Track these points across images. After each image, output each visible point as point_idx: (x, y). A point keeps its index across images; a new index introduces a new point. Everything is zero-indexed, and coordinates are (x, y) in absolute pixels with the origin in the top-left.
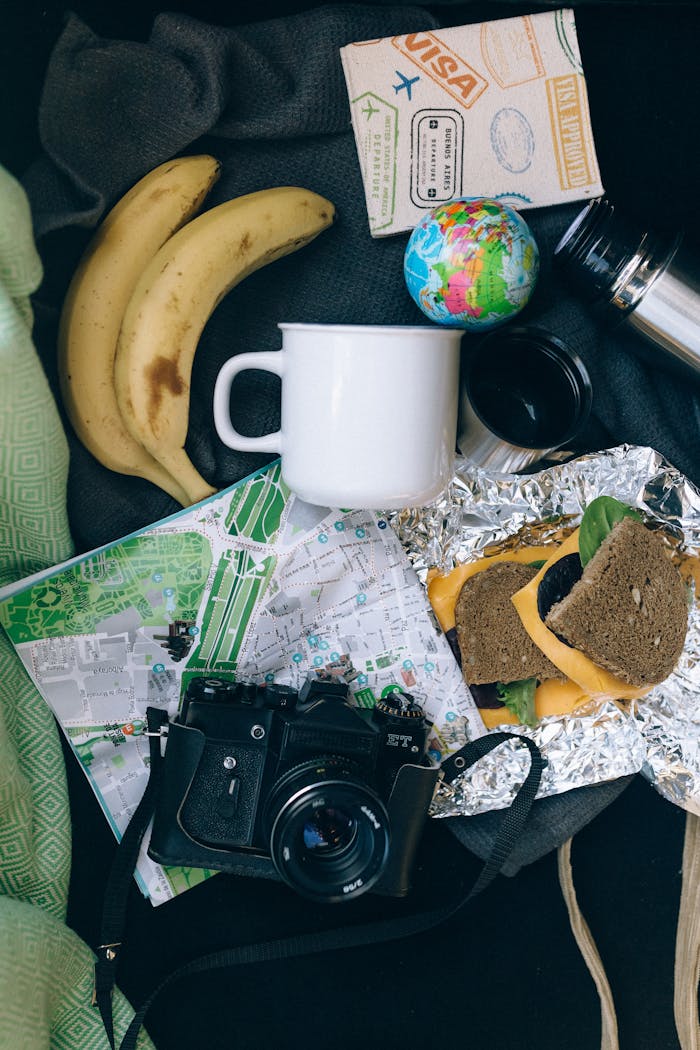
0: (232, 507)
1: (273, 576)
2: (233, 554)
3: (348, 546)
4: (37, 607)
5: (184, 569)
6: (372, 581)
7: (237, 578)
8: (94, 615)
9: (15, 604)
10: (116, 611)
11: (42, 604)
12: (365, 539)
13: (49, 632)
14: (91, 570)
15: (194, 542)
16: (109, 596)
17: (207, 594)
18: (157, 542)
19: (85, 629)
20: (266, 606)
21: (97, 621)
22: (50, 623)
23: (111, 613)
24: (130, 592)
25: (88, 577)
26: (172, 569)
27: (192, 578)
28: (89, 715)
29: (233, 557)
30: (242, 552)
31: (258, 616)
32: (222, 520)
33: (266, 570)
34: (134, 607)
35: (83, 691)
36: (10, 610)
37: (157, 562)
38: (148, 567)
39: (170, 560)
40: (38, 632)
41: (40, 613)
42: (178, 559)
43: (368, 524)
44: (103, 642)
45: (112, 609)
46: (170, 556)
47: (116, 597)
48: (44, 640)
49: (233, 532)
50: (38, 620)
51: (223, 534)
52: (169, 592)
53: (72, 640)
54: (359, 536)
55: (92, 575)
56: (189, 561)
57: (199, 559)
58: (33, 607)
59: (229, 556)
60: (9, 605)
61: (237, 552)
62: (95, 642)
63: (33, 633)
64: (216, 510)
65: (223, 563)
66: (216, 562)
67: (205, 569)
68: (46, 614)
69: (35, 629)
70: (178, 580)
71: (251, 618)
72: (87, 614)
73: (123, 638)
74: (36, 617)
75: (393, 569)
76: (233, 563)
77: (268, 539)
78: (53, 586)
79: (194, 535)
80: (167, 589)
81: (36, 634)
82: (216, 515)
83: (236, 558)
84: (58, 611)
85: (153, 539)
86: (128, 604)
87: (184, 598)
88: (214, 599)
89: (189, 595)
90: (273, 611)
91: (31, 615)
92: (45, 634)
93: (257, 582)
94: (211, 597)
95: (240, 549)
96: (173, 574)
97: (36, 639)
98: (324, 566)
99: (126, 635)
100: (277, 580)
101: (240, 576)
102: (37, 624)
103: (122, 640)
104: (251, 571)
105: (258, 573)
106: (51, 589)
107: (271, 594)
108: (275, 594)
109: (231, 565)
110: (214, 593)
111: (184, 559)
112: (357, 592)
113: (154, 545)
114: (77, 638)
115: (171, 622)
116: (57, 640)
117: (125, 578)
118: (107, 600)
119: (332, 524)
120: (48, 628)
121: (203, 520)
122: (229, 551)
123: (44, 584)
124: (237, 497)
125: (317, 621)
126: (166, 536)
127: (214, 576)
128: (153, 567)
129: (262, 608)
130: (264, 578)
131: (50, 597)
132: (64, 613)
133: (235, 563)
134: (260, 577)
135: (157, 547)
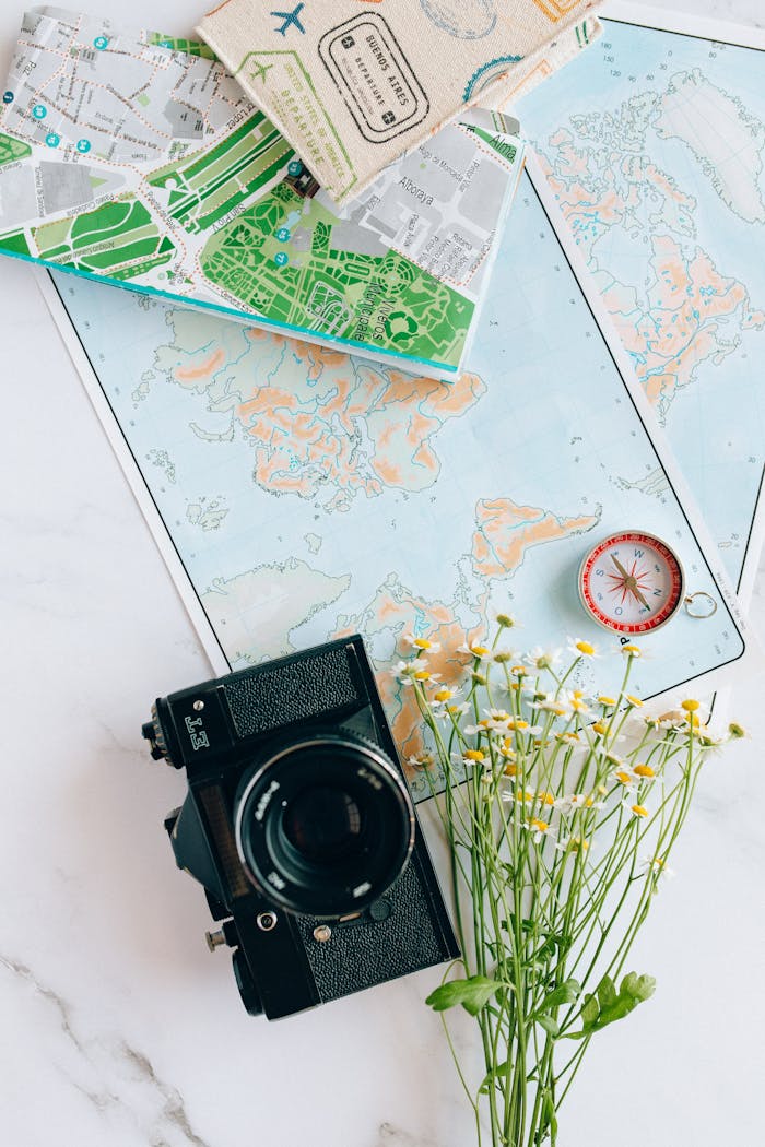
0: (147, 270)
1: (168, 161)
2: (187, 224)
3: (67, 115)
4: (419, 326)
5: (247, 248)
6: (74, 52)
7: (202, 198)
8: (376, 270)
9: (435, 350)
10: (351, 256)
11: (413, 326)
12: (41, 102)
13: (434, 288)
14: (337, 319)
15: (215, 267)
16: (344, 279)
17: (247, 203)
18: (251, 296)
19: (397, 261)
20: (202, 138)
21: (378, 261)
22: (424, 297)
23: (358, 259)
24: (320, 265)
25: (346, 315)
26: (260, 258)
27: (248, 232)
28: (478, 157)
29: (189, 221)
30: (176, 216)
31: (218, 133)
32: (170, 266)
33: (169, 176)
34: (331, 246)
35: (462, 189)
36: (445, 347)
37: (267, 276)
38: (281, 278)
39: (254, 269)
40: (443, 298)
41: (424, 316)
42: (244, 263)
43: (20, 112)
44: (391, 234)
45: (354, 262)
46: (251, 272)
47: (338, 272)
48: (447, 283)
49: (167, 245)
50: (431, 311)
51: (181, 252)
52: (282, 236)
53: (420, 260)
54: (44, 111)
55: (341, 313)
56: (236, 254)
57: (225, 247)
58: (422, 331)
59: (193, 226)
60: (441, 354)
61: (182, 222)
62: (398, 241)
63: (449, 301)
64: (167, 281)
65: (205, 223)
66: (210, 230)
67: (227, 232)
68: (418, 312)
69: (443, 303)
70: (263, 240)
71: (225, 137)
72: (382, 276)
73: (367, 221)
74: (431, 317)
75: (42, 43)
76: (195, 215)
77: (132, 202)
78: (384, 335)
79: (209, 275)
80: (281, 240)
81: (447, 298)
82: (170, 274)
83: (187, 217)
84: (406, 304)
85: (252, 301)
86: (333, 254)
87: (273, 215)
88: (245, 190)
89: (265, 216)
90: (199, 126)
91: (433, 322)
92: (440, 288)
93: (189, 173)
94: (247, 195)
95: (175, 222)
96: (262, 251)
97: (452, 292)
98: (111, 121)
99: (363, 223)
100: (167, 154)
101: (198, 197)
102: (436, 307)
103: (372, 220)
104: (184, 191)
105: (179, 182)
106: (389, 334)
107: (186, 146)
108: (183, 141)
109: (197, 216)
110: (240, 197)
111: (239, 259)
112: (100, 54)
113: (256, 295)
114: (414, 258)
115: (307, 200)
116: (435, 272)
117: (314, 283)
118: (350, 274)
119: (57, 150)
120: (430, 293)
121: (188, 281)
122: (188, 230)
123: (391, 346)
124: (132, 272)
125: (167, 61)
126: (236, 295)
127: (225, 217)
128: (276, 274)
129: (208, 138)
130: (178, 171)
131: (400, 326)
132: (402, 296)
133: (193, 214)
134: (182, 176)
135: (256, 290)
